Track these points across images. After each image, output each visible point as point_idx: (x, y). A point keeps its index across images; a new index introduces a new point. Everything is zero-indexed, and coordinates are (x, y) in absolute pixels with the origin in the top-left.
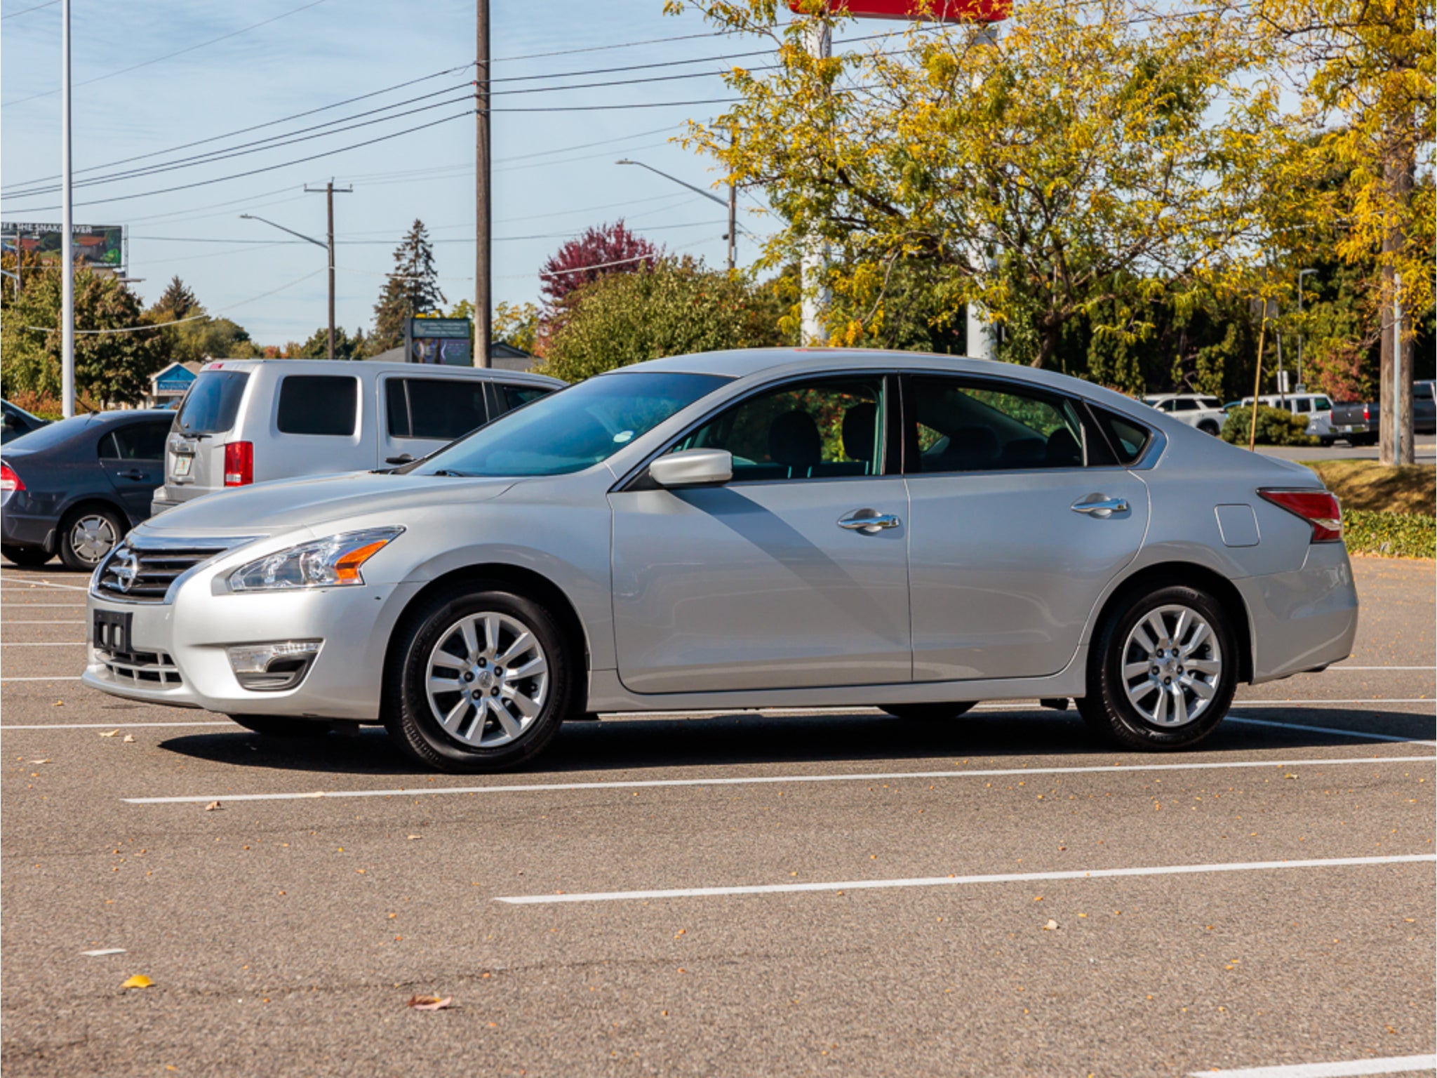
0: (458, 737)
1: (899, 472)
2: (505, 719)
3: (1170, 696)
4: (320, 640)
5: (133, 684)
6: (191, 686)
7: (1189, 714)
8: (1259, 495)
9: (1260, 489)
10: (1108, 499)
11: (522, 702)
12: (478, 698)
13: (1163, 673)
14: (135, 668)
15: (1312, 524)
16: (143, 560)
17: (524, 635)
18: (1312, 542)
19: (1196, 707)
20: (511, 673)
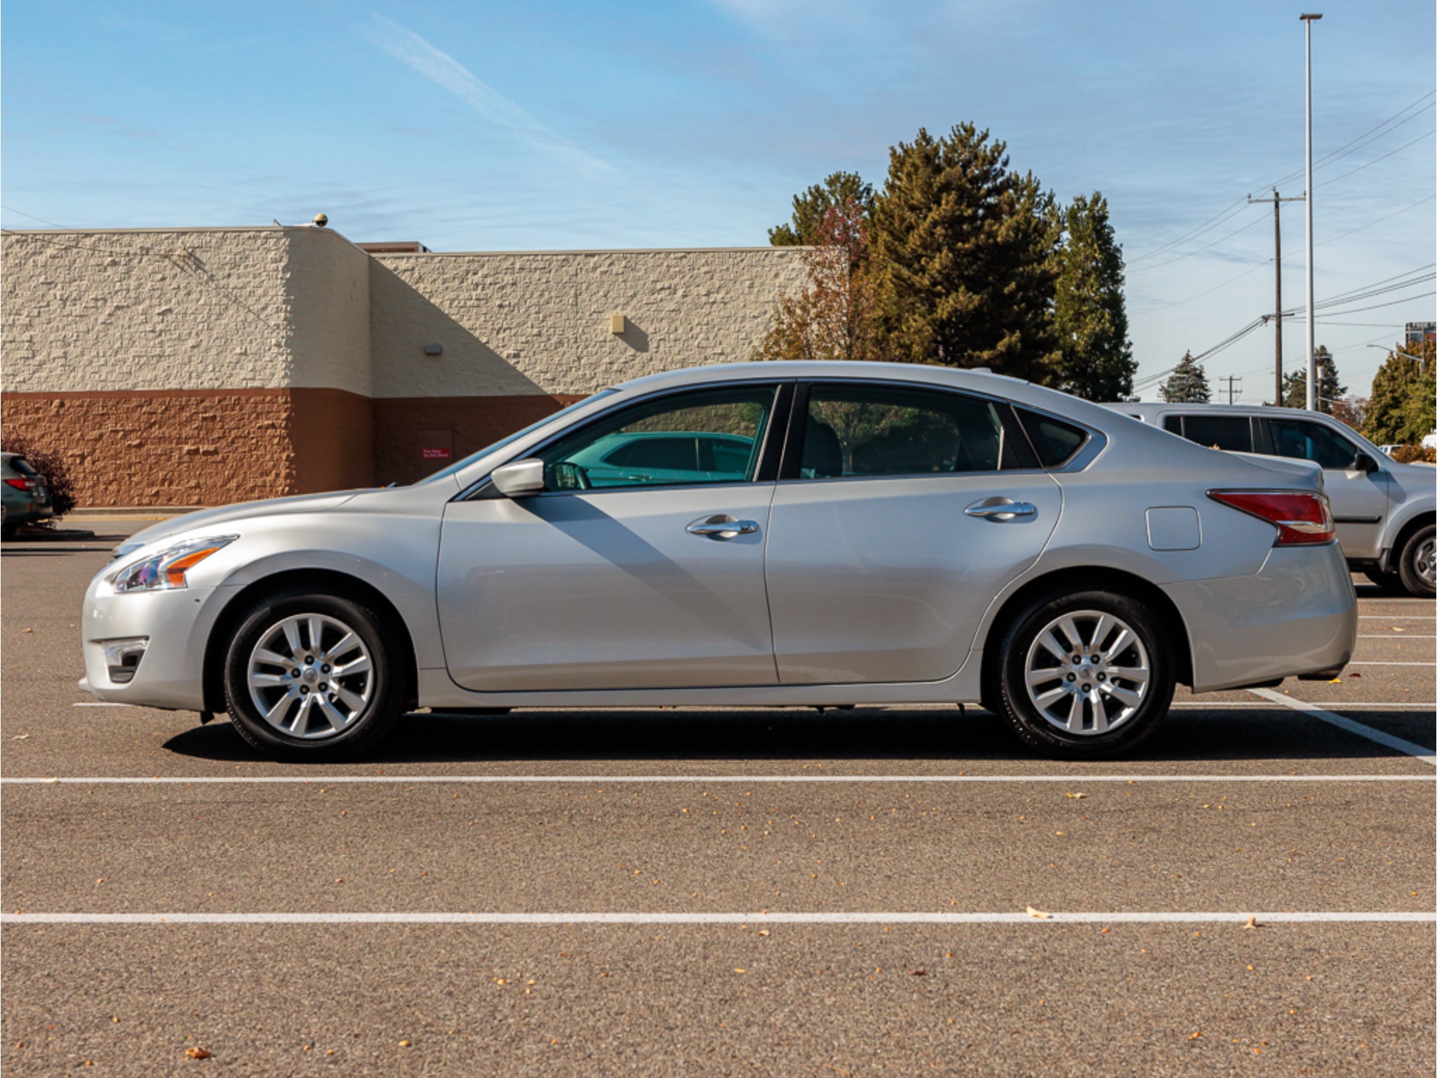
0: (282, 729)
1: (775, 479)
2: (332, 714)
3: (1087, 704)
4: (147, 638)
7: (1109, 722)
8: (1209, 496)
9: (1211, 490)
10: (1010, 501)
11: (349, 697)
12: (305, 693)
13: (1080, 680)
15: (1276, 526)
17: (349, 635)
18: (1275, 545)
19: (1120, 715)
20: (337, 670)
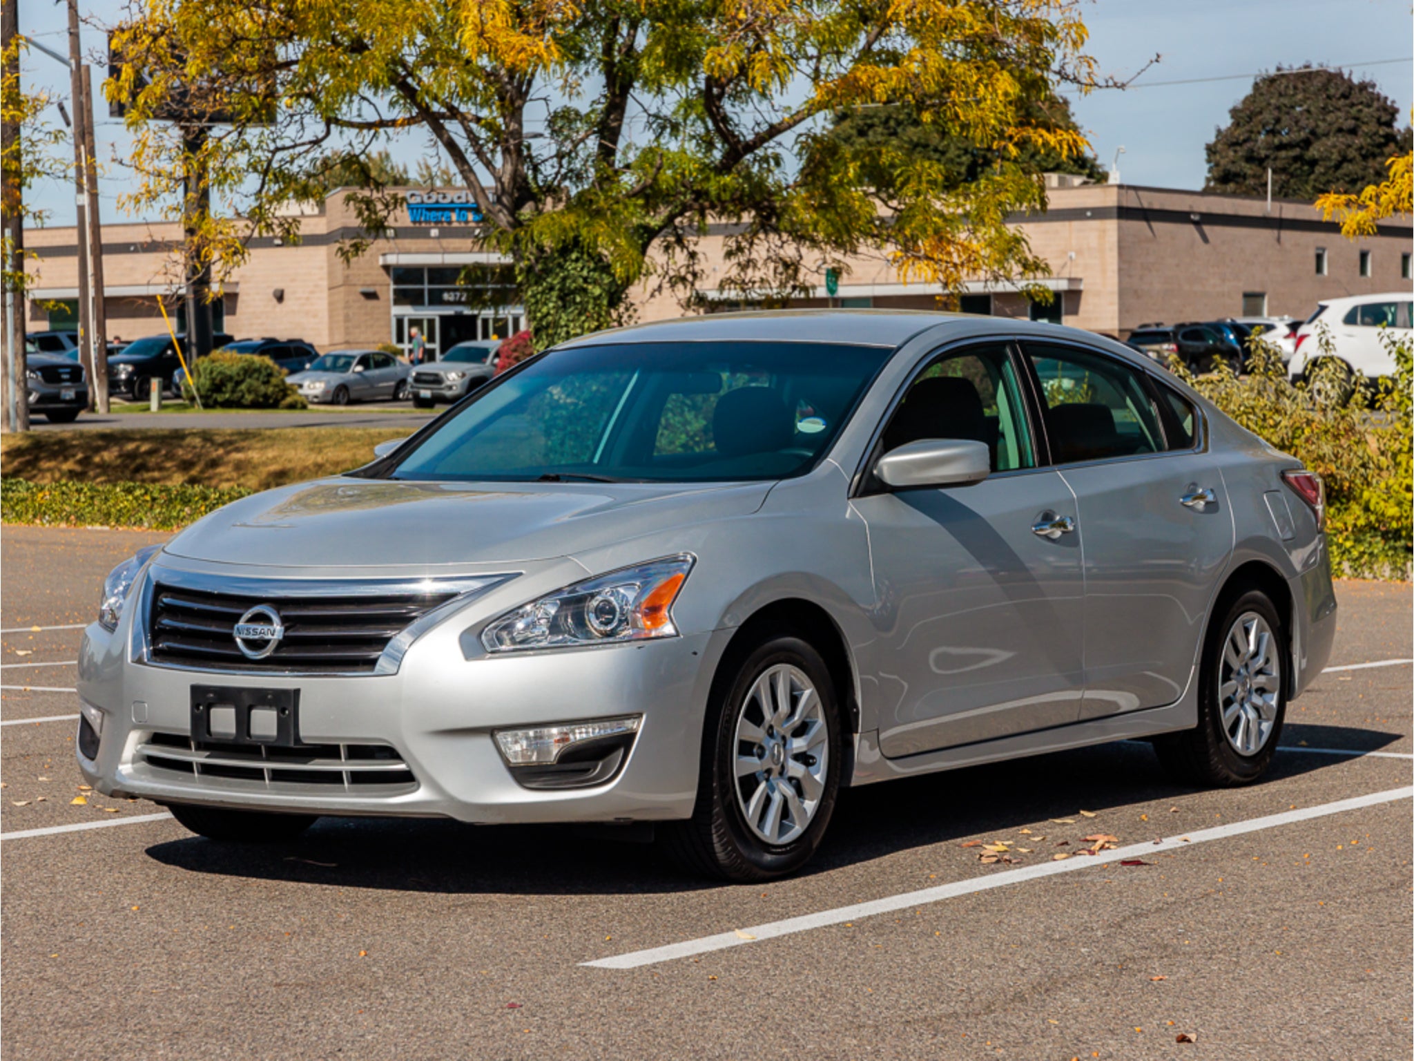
0: (758, 832)
1: (1048, 464)
2: (794, 803)
3: (1248, 721)
4: (640, 715)
5: (265, 788)
6: (435, 786)
7: (1260, 739)
8: (1283, 479)
9: (1282, 473)
10: (1201, 490)
11: (805, 778)
12: (768, 780)
13: (1240, 693)
14: (267, 766)
15: (1313, 510)
16: (283, 613)
17: (807, 691)
19: (1263, 730)
20: (796, 744)
